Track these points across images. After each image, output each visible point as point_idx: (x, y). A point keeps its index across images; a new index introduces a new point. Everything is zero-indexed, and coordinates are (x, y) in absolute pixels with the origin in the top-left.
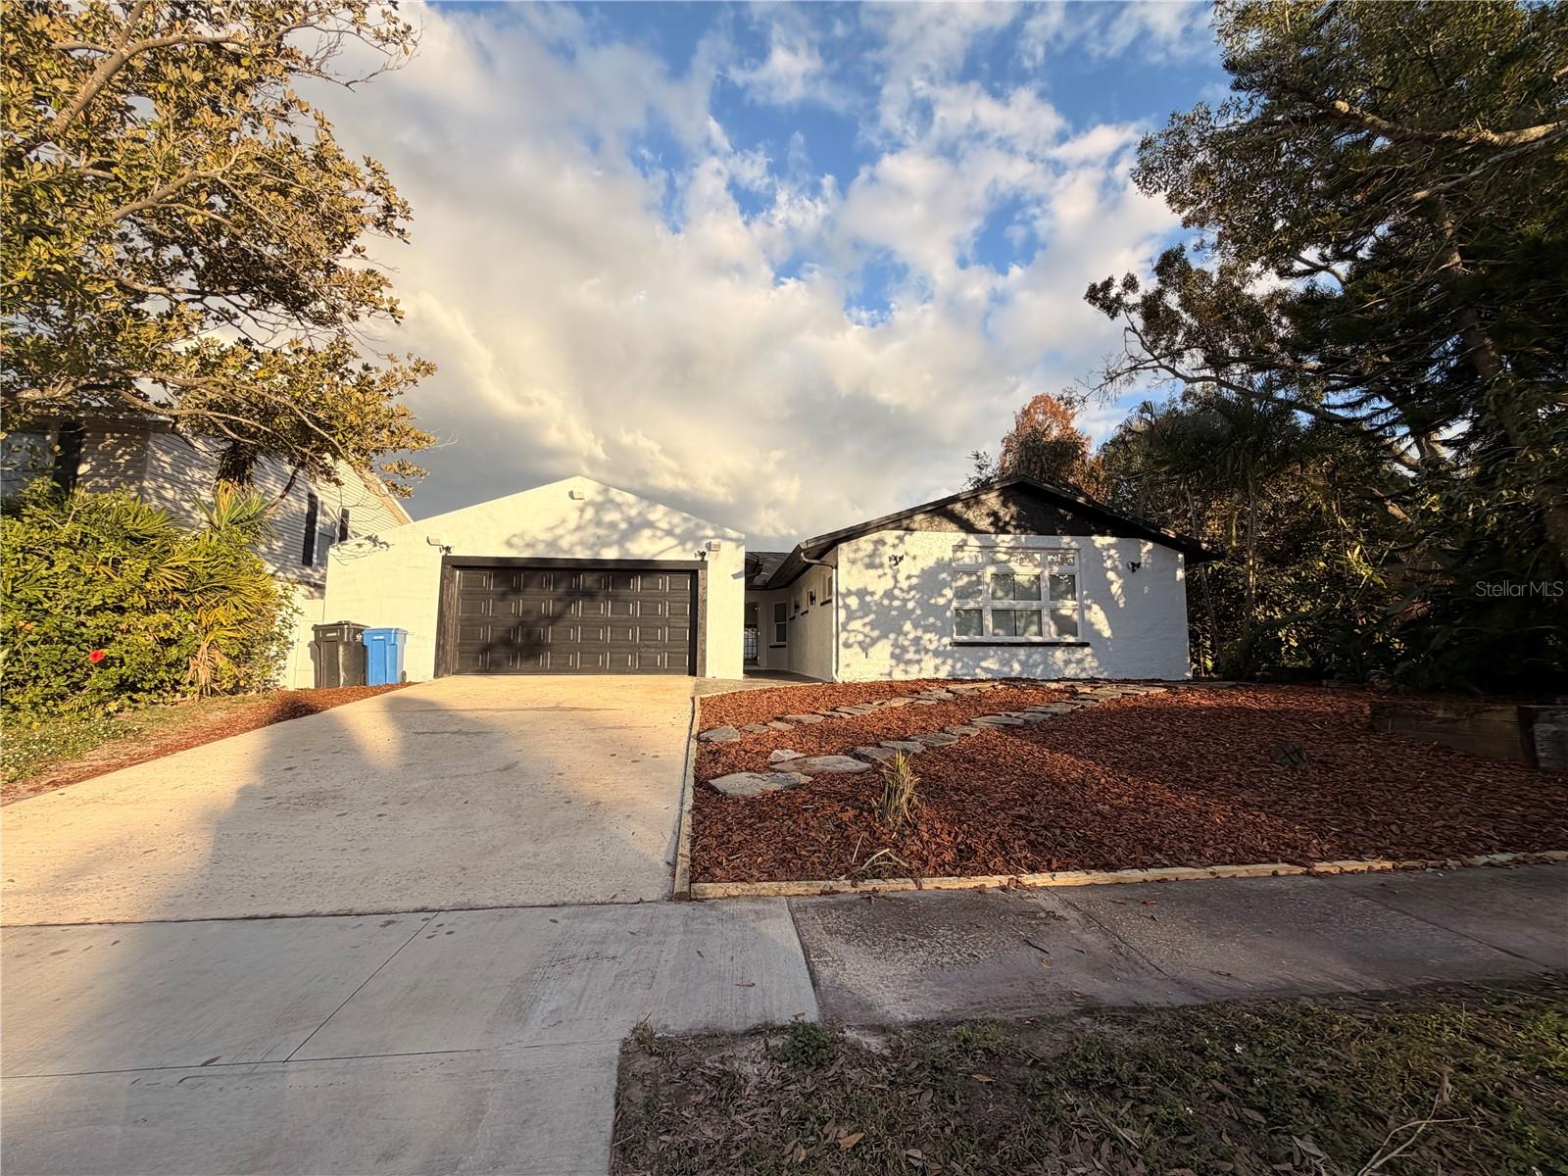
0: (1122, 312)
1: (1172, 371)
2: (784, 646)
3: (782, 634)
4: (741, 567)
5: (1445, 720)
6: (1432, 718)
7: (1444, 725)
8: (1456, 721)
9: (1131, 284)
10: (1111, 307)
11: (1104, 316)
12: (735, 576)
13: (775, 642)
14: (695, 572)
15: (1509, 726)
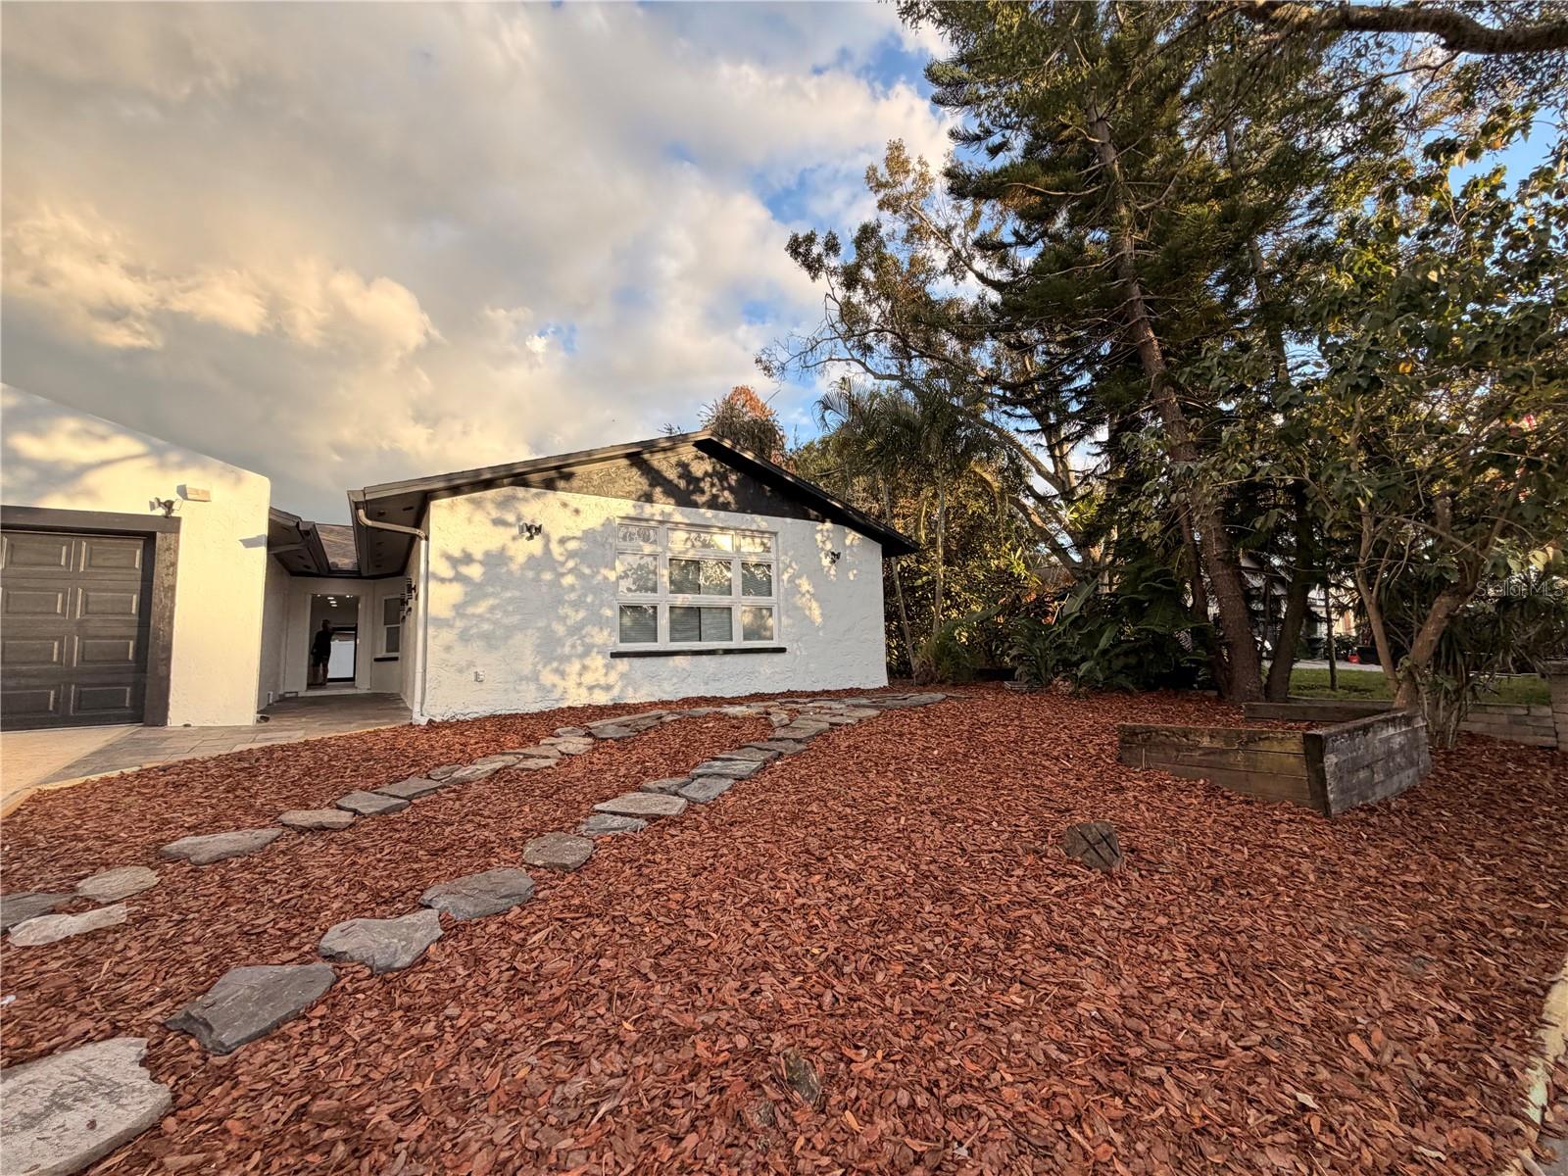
0: (823, 274)
1: (864, 365)
2: (396, 659)
3: (395, 640)
4: (263, 530)
5: (1210, 752)
6: (1196, 747)
7: (1211, 758)
8: (1223, 752)
9: (832, 246)
10: (813, 266)
11: (805, 274)
12: (249, 543)
13: (383, 654)
14: (149, 538)
15: (1292, 759)
